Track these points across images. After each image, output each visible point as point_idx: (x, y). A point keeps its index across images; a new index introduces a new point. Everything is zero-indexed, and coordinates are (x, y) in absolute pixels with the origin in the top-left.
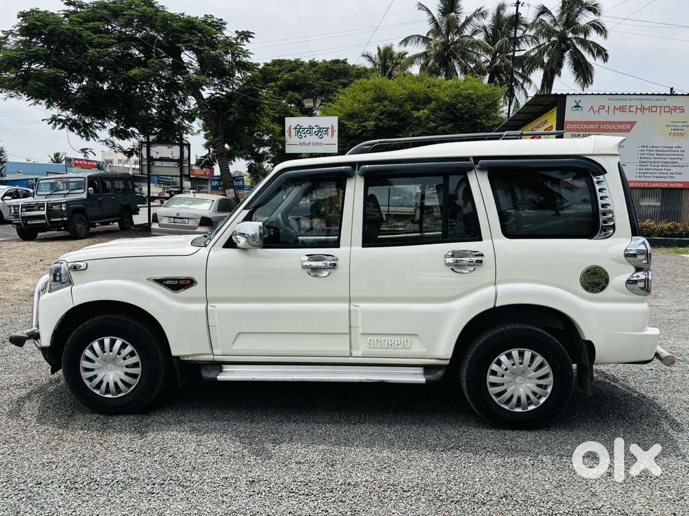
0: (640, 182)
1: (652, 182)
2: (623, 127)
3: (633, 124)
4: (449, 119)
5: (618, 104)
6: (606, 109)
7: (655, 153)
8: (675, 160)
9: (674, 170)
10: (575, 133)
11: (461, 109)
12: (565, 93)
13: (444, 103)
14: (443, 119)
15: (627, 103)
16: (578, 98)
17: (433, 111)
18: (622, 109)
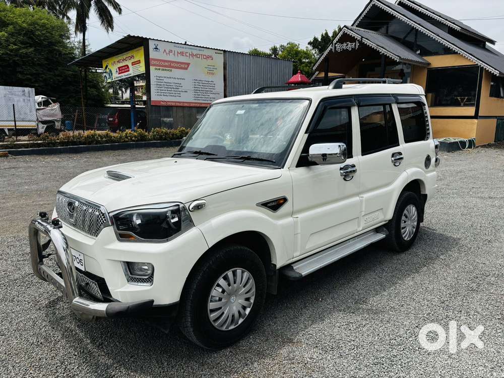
0: (195, 103)
1: (202, 103)
2: (183, 66)
3: (188, 64)
4: (28, 43)
5: (180, 50)
6: (173, 52)
7: (201, 84)
8: (211, 90)
9: (212, 96)
10: (157, 67)
11: (39, 35)
12: (148, 38)
13: (22, 29)
14: (22, 43)
15: (184, 50)
16: (156, 42)
17: (12, 34)
18: (182, 54)
